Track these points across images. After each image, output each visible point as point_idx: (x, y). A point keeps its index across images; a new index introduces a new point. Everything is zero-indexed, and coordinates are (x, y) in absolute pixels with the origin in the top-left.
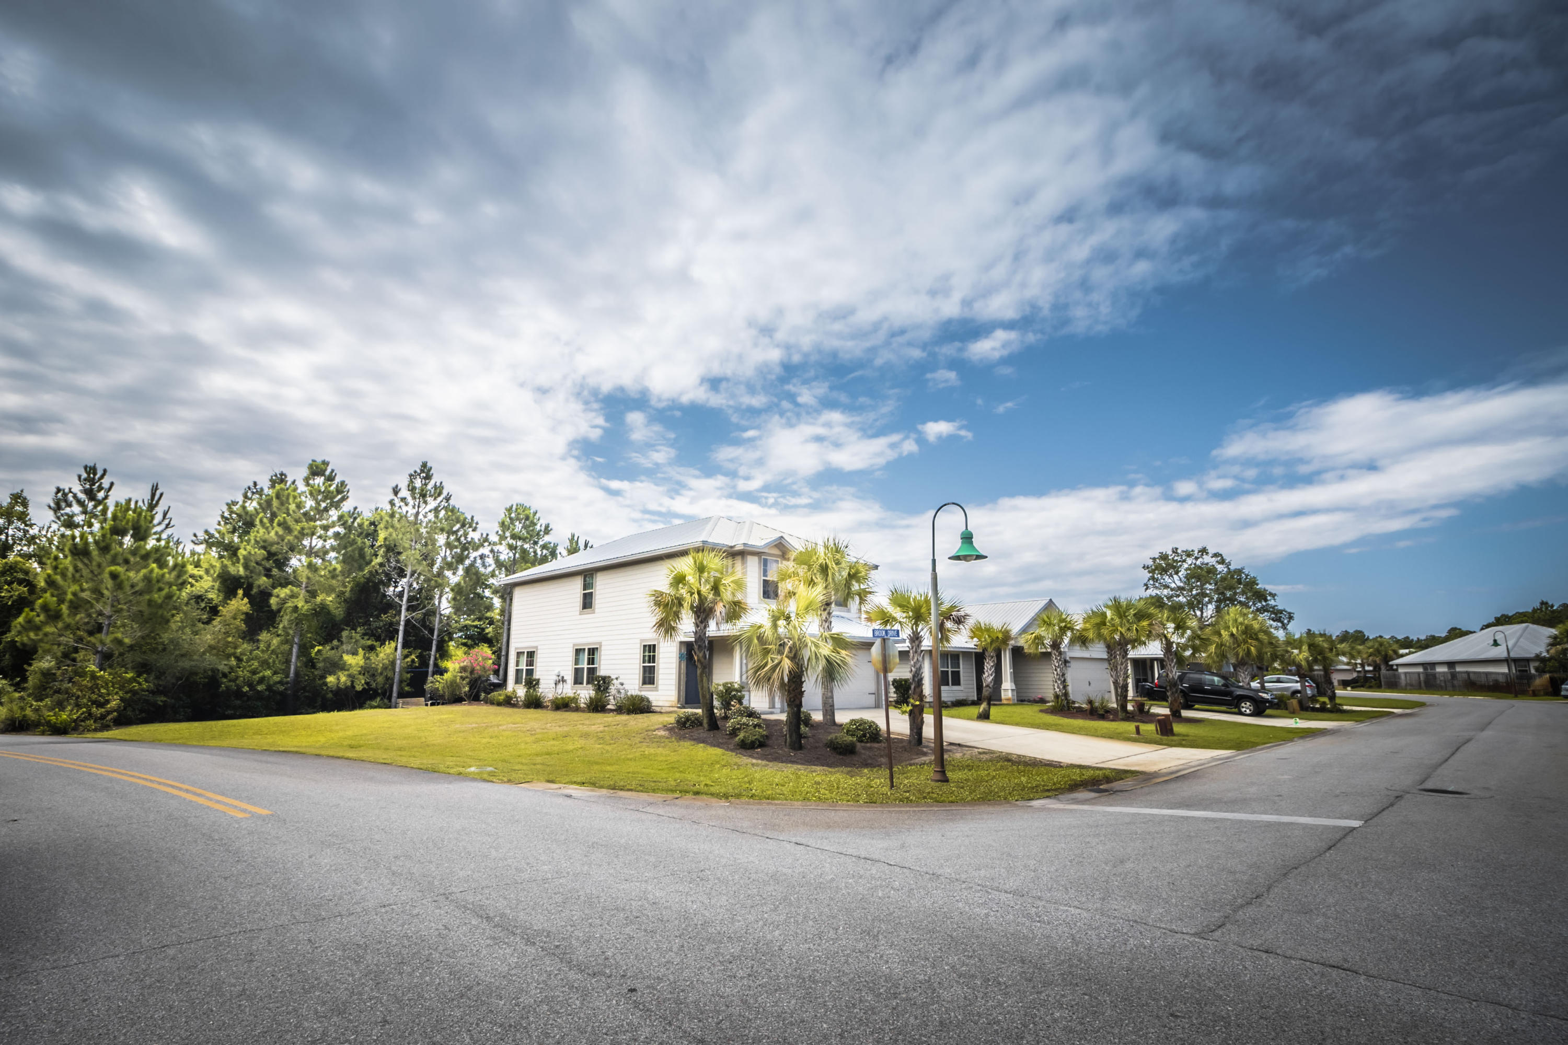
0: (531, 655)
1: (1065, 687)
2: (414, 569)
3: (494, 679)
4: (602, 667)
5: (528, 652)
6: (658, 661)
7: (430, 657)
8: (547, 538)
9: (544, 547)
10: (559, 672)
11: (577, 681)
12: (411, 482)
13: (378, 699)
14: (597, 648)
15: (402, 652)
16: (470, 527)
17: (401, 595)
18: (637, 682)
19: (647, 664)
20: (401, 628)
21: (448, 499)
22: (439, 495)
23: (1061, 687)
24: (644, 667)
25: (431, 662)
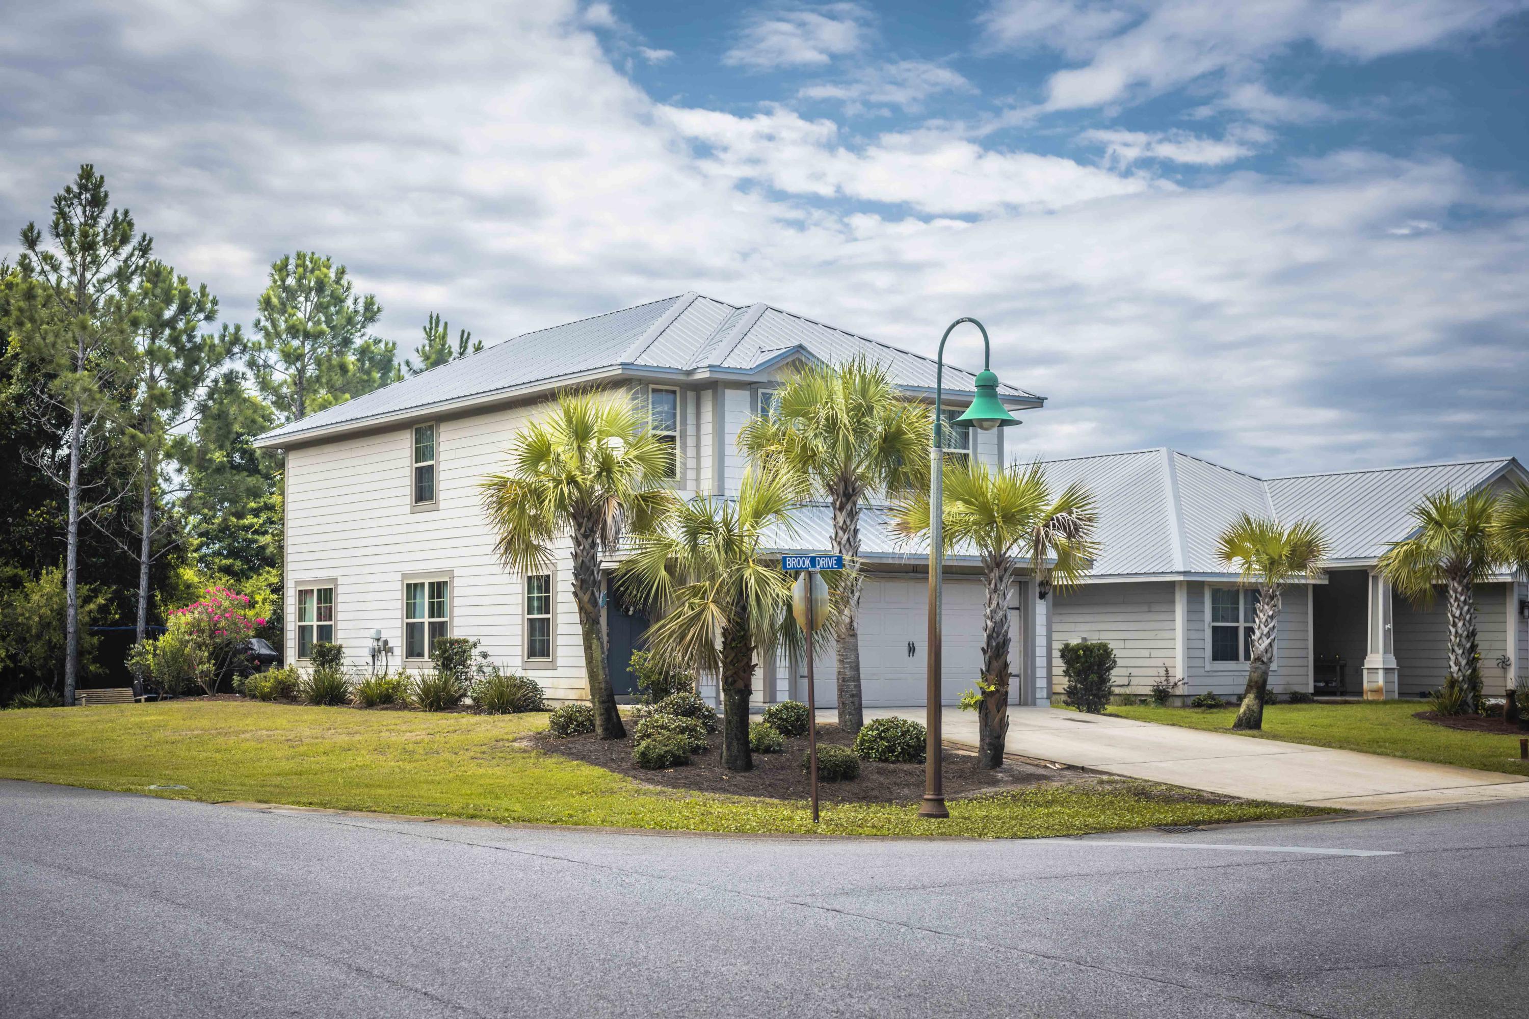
0: (326, 596)
1: (1472, 662)
2: (86, 409)
3: (260, 647)
4: (456, 621)
5: (319, 591)
6: (555, 608)
7: (137, 601)
8: (372, 331)
9: (364, 352)
10: (379, 632)
11: (413, 651)
12: (62, 214)
13: (38, 690)
14: (445, 583)
15: (77, 590)
16: (201, 309)
17: (64, 465)
18: (519, 651)
19: (536, 616)
20: (71, 539)
21: (144, 249)
22: (125, 240)
23: (1464, 662)
24: (530, 620)
25: (141, 613)
